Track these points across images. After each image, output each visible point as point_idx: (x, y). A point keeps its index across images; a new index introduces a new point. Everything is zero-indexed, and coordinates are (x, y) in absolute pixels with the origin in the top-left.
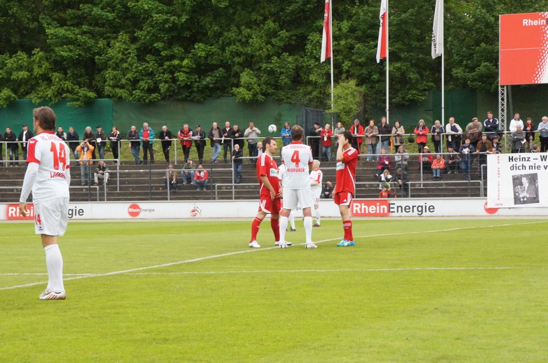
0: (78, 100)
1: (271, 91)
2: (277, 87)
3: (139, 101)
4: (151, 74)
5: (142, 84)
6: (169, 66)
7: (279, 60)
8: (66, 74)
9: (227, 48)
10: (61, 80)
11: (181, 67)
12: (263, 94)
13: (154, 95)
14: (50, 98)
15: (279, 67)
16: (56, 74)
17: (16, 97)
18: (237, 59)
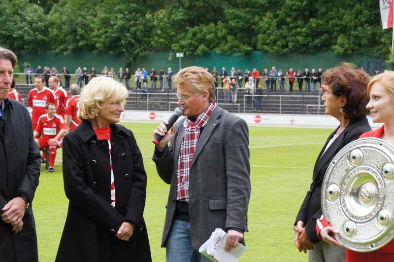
0: (241, 52)
1: (355, 48)
2: (360, 46)
3: (277, 53)
4: (285, 37)
5: (279, 43)
6: (295, 32)
7: (362, 29)
8: (236, 36)
9: (330, 21)
10: (232, 40)
11: (302, 33)
12: (351, 50)
13: (285, 50)
14: (226, 51)
15: (362, 33)
16: (230, 37)
17: (208, 50)
18: (336, 28)
